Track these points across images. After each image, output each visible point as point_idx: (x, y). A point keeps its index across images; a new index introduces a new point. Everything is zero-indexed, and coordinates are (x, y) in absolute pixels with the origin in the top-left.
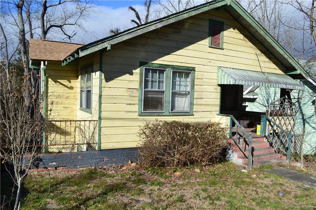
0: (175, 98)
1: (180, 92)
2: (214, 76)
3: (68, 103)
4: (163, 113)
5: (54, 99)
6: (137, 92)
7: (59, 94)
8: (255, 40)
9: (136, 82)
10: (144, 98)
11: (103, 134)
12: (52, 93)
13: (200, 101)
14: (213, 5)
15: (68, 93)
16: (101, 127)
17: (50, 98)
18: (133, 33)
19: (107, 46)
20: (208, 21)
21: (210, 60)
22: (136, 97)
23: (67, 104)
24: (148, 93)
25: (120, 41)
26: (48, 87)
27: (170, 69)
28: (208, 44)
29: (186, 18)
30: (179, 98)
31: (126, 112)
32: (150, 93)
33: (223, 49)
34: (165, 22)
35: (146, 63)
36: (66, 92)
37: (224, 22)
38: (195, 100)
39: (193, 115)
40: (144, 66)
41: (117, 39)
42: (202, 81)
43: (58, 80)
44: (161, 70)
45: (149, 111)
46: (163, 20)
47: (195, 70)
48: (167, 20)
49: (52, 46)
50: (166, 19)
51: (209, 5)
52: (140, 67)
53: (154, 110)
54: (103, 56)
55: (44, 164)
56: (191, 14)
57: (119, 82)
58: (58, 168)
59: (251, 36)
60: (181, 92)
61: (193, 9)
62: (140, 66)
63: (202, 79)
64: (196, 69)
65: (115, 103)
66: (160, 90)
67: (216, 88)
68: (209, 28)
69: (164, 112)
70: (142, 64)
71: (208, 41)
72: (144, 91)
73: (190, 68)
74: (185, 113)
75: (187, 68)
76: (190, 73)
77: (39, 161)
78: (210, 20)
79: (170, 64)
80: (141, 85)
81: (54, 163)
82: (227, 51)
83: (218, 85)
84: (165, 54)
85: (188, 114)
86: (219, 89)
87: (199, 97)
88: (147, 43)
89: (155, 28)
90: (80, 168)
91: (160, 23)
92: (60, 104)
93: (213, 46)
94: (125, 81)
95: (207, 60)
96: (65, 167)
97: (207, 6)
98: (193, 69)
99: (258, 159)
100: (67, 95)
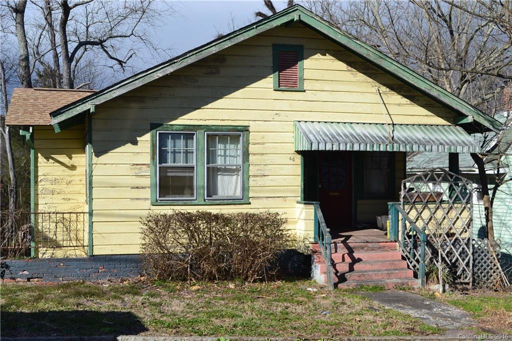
0: (217, 178)
1: (225, 167)
2: (290, 137)
3: (71, 191)
4: (193, 201)
5: (48, 186)
6: (148, 169)
7: (56, 177)
8: (374, 67)
9: (146, 154)
10: (160, 179)
11: (96, 232)
12: (44, 177)
13: (260, 181)
14: (264, 26)
15: (71, 176)
16: (93, 222)
17: (41, 184)
18: (127, 85)
19: (89, 108)
20: (271, 48)
21: (279, 112)
22: (146, 177)
23: (69, 193)
24: (168, 170)
25: (109, 99)
26: (38, 167)
27: (203, 131)
28: (272, 86)
29: (214, 52)
30: (225, 177)
31: (132, 199)
32: (170, 170)
33: (304, 91)
34: (178, 64)
35: (161, 125)
36: (66, 174)
37: (302, 46)
38: (251, 179)
39: (250, 203)
40: (157, 129)
41: (104, 96)
42: (263, 148)
43: (52, 156)
44: (188, 133)
45: (169, 197)
46: (176, 61)
47: (248, 130)
48: (181, 60)
49: (48, 99)
50: (179, 59)
51: (256, 27)
52: (151, 132)
53: (177, 196)
54: (93, 120)
55: (11, 274)
56: (223, 45)
57: (120, 155)
58: (31, 280)
59: (364, 61)
60: (227, 167)
61: (227, 38)
62: (151, 130)
63: (263, 144)
64: (251, 129)
65: (113, 187)
66: (189, 165)
67: (292, 158)
68: (273, 59)
69: (195, 198)
70: (154, 127)
71: (272, 81)
72: (160, 167)
73: (239, 128)
74: (234, 201)
75: (234, 127)
76: (240, 136)
77: (4, 269)
78: (274, 46)
79: (203, 124)
80: (153, 158)
81: (25, 272)
82: (312, 94)
83: (296, 151)
84: (192, 108)
85: (237, 202)
86: (299, 159)
87: (259, 173)
88: (162, 94)
89: (163, 75)
90: (63, 280)
91: (171, 66)
92: (58, 193)
93: (283, 88)
94: (128, 154)
95: (272, 111)
96: (42, 278)
97: (254, 28)
98: (246, 129)
99: (360, 277)
100: (69, 179)
